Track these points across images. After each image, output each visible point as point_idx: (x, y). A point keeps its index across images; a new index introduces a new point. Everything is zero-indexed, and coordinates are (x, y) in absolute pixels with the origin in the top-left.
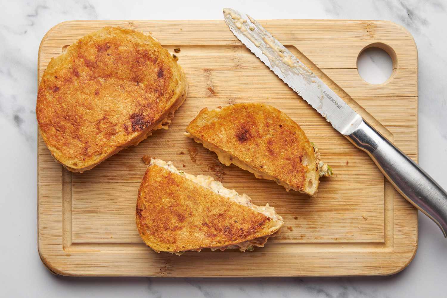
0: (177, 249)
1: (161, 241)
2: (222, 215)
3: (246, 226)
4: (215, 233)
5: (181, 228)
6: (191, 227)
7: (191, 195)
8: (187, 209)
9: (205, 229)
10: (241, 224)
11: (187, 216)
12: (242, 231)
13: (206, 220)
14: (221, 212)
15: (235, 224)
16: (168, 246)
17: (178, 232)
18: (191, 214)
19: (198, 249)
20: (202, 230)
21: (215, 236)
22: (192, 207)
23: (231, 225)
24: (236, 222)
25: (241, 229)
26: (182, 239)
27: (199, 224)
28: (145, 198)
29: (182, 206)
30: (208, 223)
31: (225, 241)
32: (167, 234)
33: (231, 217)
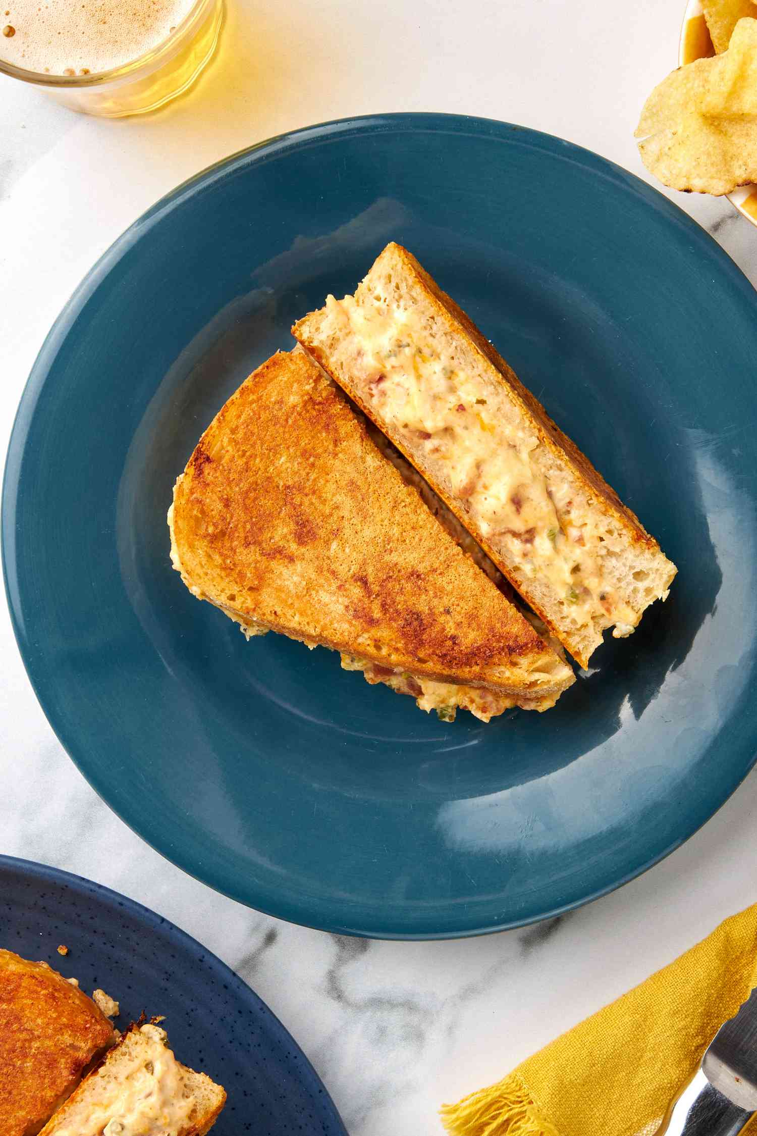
0: (254, 610)
1: (224, 568)
2: (418, 576)
3: (471, 638)
4: (377, 614)
5: (291, 559)
6: (320, 570)
7: (358, 483)
8: (331, 515)
9: (356, 591)
10: (459, 625)
11: (322, 533)
12: (454, 643)
13: (370, 570)
14: (421, 568)
15: (442, 619)
16: (235, 589)
17: (277, 566)
18: (336, 533)
19: (310, 637)
20: (345, 590)
21: (372, 622)
22: (346, 514)
23: (432, 613)
24: (448, 612)
25: (453, 638)
26: (279, 589)
27: (345, 570)
28: (233, 431)
29: (324, 502)
30: (371, 579)
31: (397, 650)
32: (248, 556)
33: (440, 592)
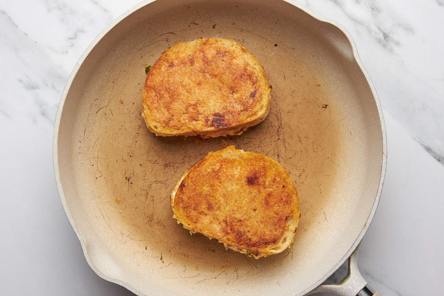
0: (195, 228)
1: (187, 216)
2: (241, 221)
3: (255, 239)
4: (229, 231)
5: (206, 215)
6: (214, 218)
7: (226, 194)
8: (218, 203)
9: (224, 225)
10: (252, 235)
11: (215, 208)
12: (250, 241)
13: (228, 219)
14: (242, 219)
15: (247, 233)
16: (190, 222)
17: (203, 217)
18: (219, 208)
19: (210, 237)
20: (221, 224)
21: (228, 234)
22: (222, 203)
23: (244, 232)
24: (249, 232)
25: (250, 239)
26: (202, 223)
27: (221, 218)
28: (192, 179)
29: (216, 199)
30: (228, 221)
31: (234, 242)
32: (193, 213)
33: (247, 226)
